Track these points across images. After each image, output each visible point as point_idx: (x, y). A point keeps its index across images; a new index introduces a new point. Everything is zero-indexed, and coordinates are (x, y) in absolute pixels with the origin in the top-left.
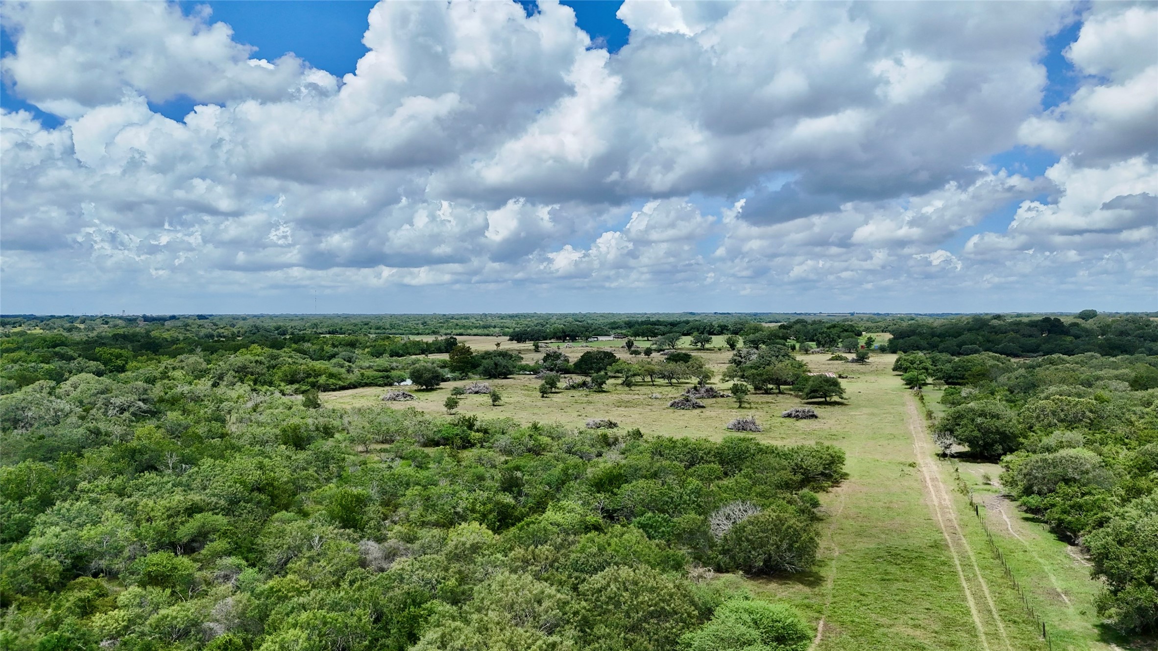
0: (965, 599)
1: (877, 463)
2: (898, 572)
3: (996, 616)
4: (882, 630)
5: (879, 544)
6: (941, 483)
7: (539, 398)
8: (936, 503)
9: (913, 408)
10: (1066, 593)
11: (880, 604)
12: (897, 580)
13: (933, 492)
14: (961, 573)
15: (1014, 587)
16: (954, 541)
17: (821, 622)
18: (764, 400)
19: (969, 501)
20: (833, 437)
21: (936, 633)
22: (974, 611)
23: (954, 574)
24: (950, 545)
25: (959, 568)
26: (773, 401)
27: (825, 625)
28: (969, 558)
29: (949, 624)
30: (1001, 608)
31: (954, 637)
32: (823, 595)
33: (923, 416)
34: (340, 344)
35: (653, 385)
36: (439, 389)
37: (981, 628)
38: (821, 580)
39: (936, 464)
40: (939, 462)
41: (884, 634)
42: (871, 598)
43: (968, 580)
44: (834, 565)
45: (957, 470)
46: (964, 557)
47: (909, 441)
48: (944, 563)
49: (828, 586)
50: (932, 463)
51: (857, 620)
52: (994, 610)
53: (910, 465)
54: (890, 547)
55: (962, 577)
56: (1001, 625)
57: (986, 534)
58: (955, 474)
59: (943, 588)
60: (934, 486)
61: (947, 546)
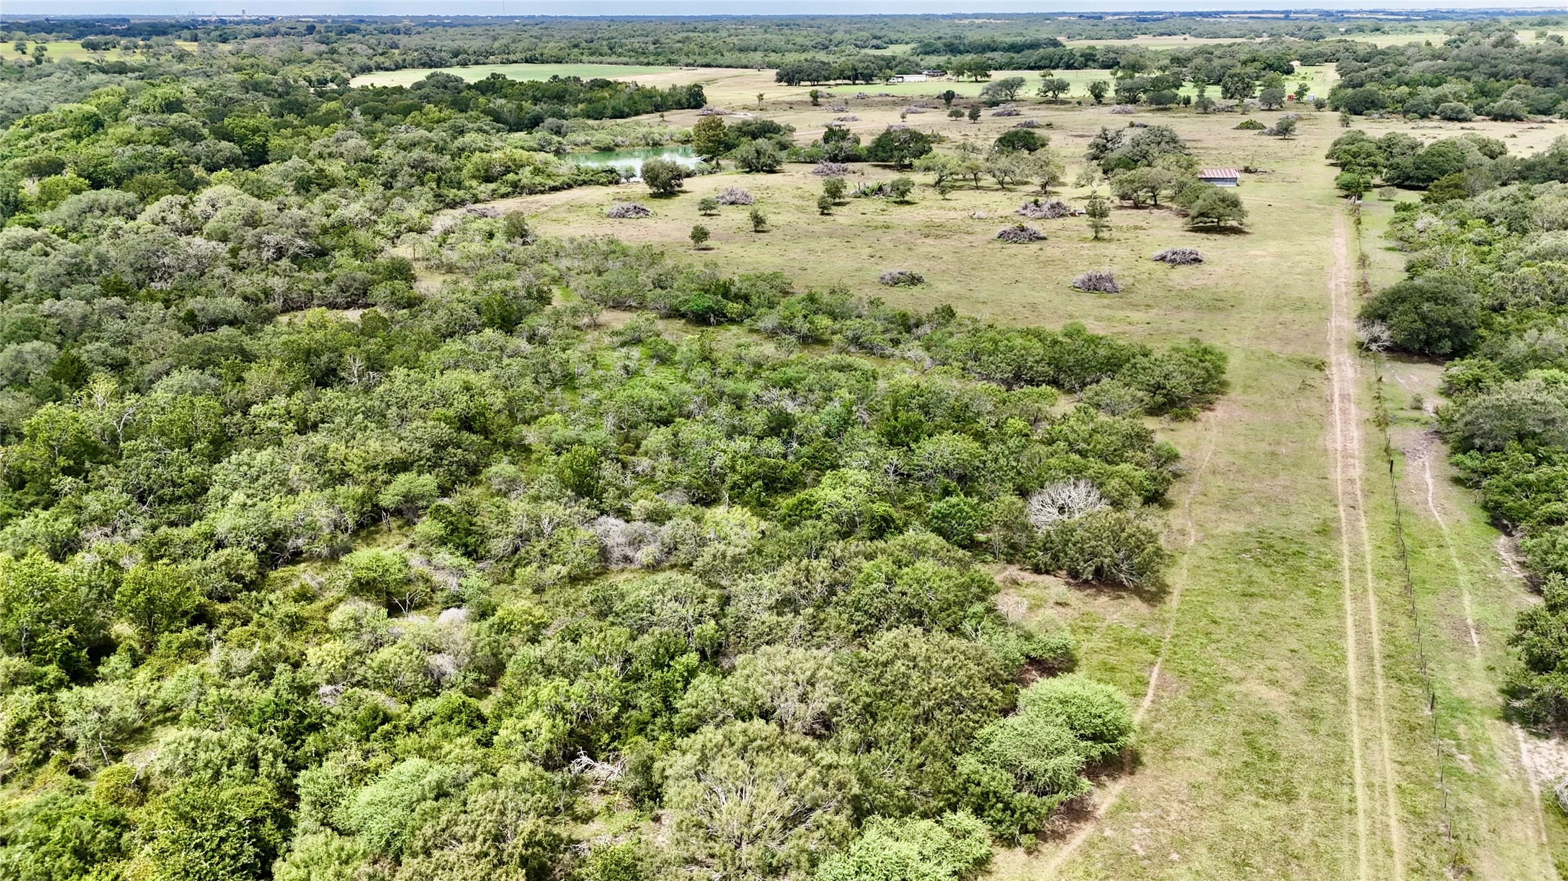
0: (1342, 636)
1: (1271, 361)
2: (1266, 581)
3: (1378, 668)
4: (1230, 687)
5: (1249, 526)
6: (1353, 406)
7: (818, 215)
8: (1339, 446)
9: (1341, 241)
10: (1478, 630)
11: (1234, 639)
12: (1262, 596)
13: (1338, 422)
14: (1347, 585)
15: (1412, 614)
16: (1349, 521)
17: (1156, 669)
18: (1131, 222)
19: (1384, 443)
20: (1219, 304)
21: (1296, 694)
22: (1351, 657)
23: (1337, 585)
24: (1343, 530)
25: (1347, 575)
26: (1144, 224)
27: (1161, 675)
28: (1363, 557)
29: (1315, 680)
30: (1387, 652)
31: (1317, 704)
32: (1164, 621)
33: (1353, 260)
34: (543, 96)
35: (978, 188)
36: (682, 192)
37: (1355, 689)
38: (1165, 592)
39: (1352, 366)
40: (1358, 360)
41: (1231, 696)
42: (1223, 629)
43: (1355, 599)
44: (1184, 565)
45: (1380, 379)
46: (1358, 555)
47: (1323, 315)
48: (1328, 566)
49: (1173, 602)
50: (1349, 362)
51: (1201, 669)
52: (1377, 655)
53: (1317, 367)
54: (1264, 532)
55: (1348, 592)
56: (1381, 683)
57: (1394, 509)
58: (1376, 386)
59: (1319, 612)
60: (1344, 412)
61: (1339, 530)
